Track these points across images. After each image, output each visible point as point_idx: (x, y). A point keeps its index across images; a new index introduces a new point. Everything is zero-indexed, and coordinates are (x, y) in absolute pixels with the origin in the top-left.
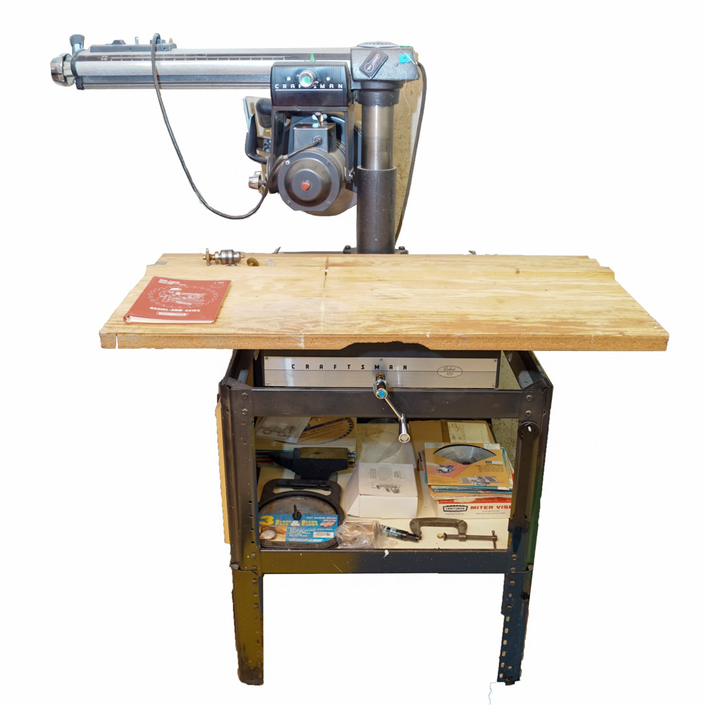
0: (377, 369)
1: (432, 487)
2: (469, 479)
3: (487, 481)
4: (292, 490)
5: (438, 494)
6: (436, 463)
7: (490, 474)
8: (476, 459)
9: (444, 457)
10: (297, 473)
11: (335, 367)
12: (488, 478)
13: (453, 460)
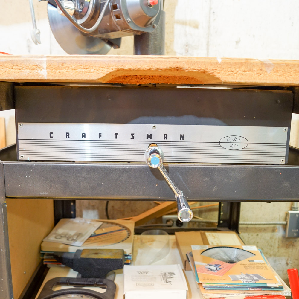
0: (149, 139)
1: (204, 285)
2: (238, 276)
3: (255, 278)
4: (72, 287)
5: (209, 292)
6: (205, 262)
7: (257, 272)
8: (240, 259)
9: (210, 257)
10: (79, 273)
11: (100, 136)
12: (256, 276)
13: (219, 259)
